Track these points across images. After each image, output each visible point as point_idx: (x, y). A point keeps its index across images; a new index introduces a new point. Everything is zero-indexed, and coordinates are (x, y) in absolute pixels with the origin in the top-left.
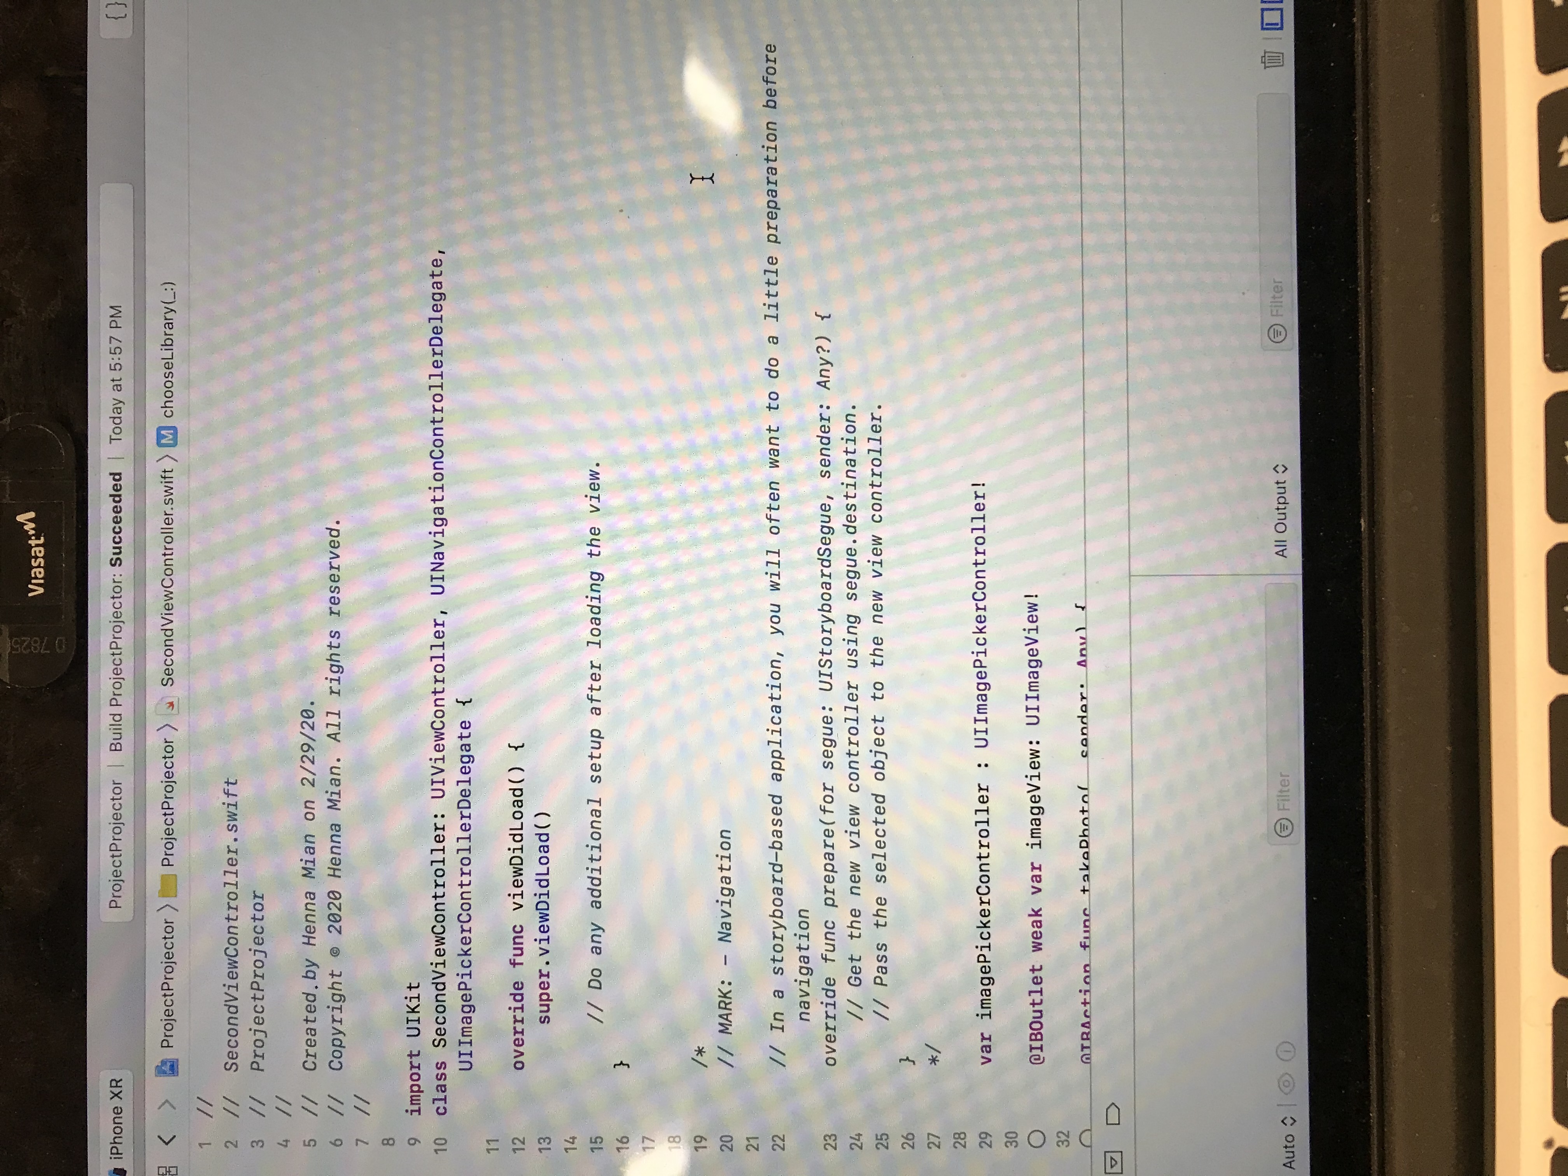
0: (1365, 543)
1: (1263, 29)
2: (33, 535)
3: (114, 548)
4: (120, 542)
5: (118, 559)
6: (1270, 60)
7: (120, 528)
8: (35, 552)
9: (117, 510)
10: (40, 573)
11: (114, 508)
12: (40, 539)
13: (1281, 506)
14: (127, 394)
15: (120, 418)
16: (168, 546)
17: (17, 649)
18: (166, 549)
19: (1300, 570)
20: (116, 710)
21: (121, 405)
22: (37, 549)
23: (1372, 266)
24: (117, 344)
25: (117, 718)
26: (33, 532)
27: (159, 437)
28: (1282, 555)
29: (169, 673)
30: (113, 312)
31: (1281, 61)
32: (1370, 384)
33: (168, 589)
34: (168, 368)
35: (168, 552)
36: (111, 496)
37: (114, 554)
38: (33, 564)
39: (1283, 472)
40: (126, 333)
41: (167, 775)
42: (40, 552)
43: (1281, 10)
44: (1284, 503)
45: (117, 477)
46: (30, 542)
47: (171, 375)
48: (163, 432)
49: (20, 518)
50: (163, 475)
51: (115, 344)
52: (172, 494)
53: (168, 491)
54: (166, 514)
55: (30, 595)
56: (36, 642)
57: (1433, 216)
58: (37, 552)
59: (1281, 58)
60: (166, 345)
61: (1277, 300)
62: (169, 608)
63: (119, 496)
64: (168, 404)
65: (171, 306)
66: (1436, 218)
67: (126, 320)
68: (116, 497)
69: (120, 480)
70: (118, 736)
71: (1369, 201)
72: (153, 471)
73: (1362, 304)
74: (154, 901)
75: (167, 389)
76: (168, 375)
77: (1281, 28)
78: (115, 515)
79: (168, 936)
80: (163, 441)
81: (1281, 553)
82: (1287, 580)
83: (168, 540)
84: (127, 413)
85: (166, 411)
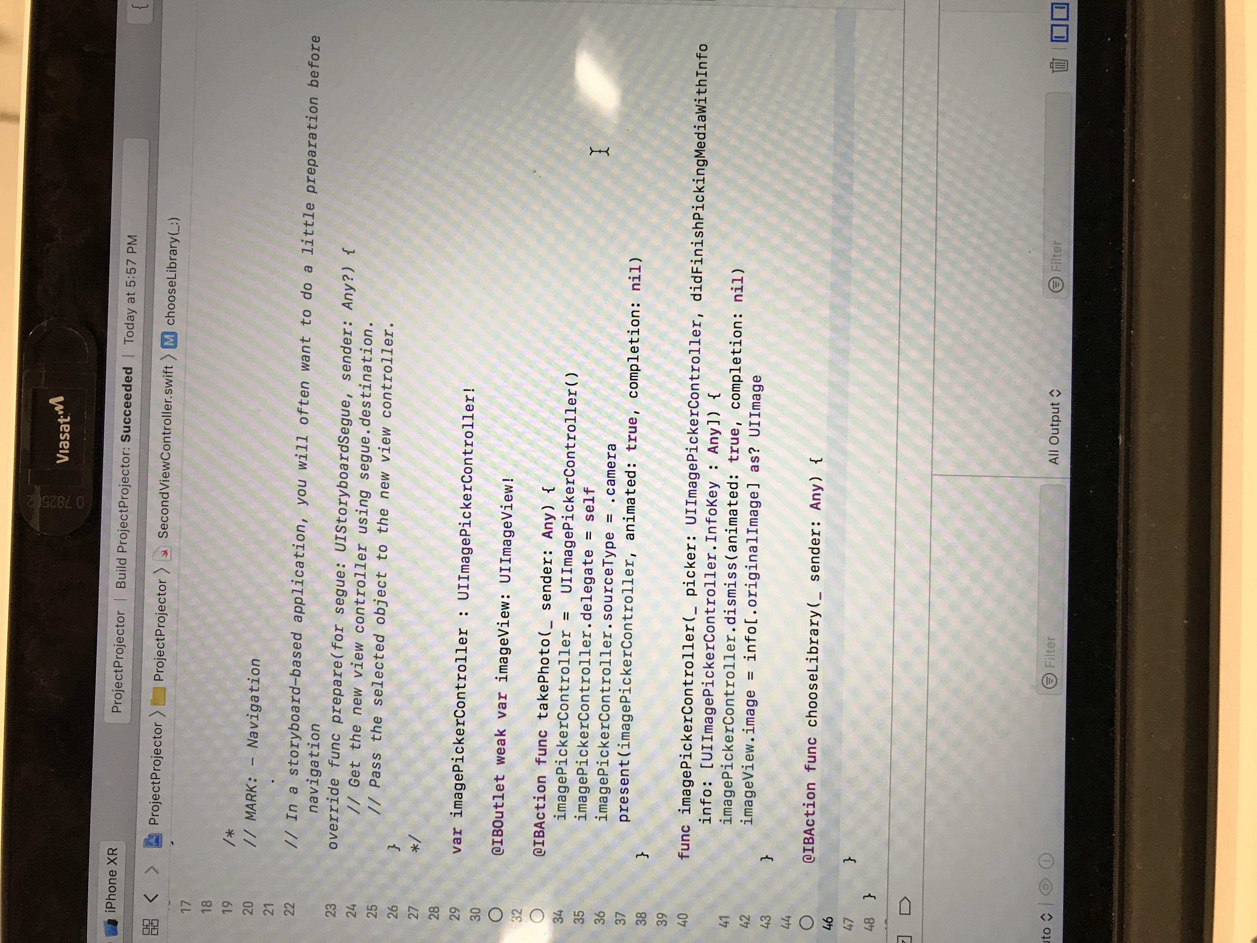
0: (1122, 454)
1: (1052, 41)
2: (62, 415)
3: (125, 427)
4: (129, 423)
5: (128, 436)
6: (1057, 65)
7: (130, 411)
8: (63, 428)
9: (128, 397)
10: (66, 445)
11: (125, 395)
12: (67, 418)
13: (1055, 423)
14: (139, 306)
15: (132, 324)
16: (167, 427)
17: (46, 505)
18: (165, 429)
19: (1068, 475)
20: (122, 556)
21: (134, 314)
22: (65, 426)
23: (1134, 233)
24: (133, 266)
25: (123, 562)
26: (62, 412)
27: (163, 340)
28: (1055, 463)
29: (164, 527)
30: (130, 240)
31: (1066, 67)
32: (1130, 328)
33: (165, 461)
34: (172, 286)
35: (167, 431)
36: (123, 385)
37: (125, 432)
38: (62, 438)
39: (1057, 396)
40: (139, 258)
41: (160, 609)
42: (67, 428)
43: (1067, 26)
44: (1057, 421)
45: (129, 371)
46: (59, 420)
47: (174, 291)
48: (166, 336)
49: (52, 401)
50: (165, 370)
51: (131, 265)
52: (171, 386)
53: (169, 383)
54: (166, 402)
55: (58, 462)
56: (61, 499)
57: (1185, 195)
58: (65, 429)
59: (1066, 64)
60: (171, 267)
61: (1056, 258)
62: (166, 476)
63: (130, 386)
64: (170, 315)
65: (174, 237)
66: (1187, 196)
67: (140, 246)
68: (128, 386)
69: (131, 373)
70: (123, 576)
71: (1133, 181)
72: (158, 366)
73: (1125, 264)
74: (146, 707)
75: (171, 303)
76: (172, 291)
77: (1067, 41)
78: (126, 401)
79: (157, 736)
80: (166, 344)
81: (1054, 461)
82: (1058, 482)
83: (168, 422)
84: (139, 320)
85: (169, 320)
